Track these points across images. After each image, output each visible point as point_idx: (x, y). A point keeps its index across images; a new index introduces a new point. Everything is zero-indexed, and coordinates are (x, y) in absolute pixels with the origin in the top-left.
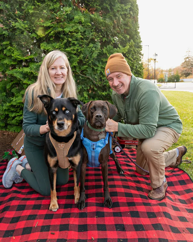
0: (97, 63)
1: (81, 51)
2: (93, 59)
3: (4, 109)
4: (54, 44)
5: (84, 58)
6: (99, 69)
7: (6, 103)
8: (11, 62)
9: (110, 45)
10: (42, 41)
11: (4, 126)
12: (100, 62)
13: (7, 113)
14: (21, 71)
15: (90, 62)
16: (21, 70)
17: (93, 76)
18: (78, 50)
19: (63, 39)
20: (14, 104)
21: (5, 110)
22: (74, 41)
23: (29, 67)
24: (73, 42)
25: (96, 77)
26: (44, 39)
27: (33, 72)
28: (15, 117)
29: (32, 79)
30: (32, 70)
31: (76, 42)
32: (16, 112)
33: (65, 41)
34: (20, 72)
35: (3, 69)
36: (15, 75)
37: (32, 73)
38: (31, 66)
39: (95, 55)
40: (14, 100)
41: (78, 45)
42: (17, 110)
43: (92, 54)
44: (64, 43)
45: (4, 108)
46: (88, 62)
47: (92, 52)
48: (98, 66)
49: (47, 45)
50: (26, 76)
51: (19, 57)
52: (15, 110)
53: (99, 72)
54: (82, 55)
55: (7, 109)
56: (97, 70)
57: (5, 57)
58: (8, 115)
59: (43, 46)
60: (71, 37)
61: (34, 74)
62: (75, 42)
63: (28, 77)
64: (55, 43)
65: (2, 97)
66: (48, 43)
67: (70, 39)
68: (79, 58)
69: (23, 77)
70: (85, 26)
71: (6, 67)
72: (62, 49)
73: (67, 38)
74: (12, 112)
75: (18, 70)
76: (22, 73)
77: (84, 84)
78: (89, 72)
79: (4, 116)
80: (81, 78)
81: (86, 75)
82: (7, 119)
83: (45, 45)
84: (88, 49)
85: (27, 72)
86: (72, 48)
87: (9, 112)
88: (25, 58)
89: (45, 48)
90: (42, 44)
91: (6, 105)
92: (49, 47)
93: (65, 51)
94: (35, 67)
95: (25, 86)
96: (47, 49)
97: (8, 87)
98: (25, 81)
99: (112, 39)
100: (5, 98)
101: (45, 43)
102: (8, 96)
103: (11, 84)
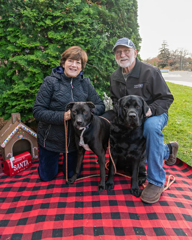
0: (104, 54)
1: (89, 41)
2: (100, 50)
4: (61, 33)
5: (92, 48)
6: (106, 59)
7: (7, 91)
8: (14, 48)
9: (116, 37)
10: (50, 29)
12: (106, 53)
13: (5, 101)
14: (26, 58)
15: (98, 52)
17: (99, 66)
18: (86, 40)
19: (71, 30)
20: (16, 92)
21: (5, 98)
22: (82, 32)
23: (35, 55)
24: (81, 32)
25: (102, 67)
26: (52, 28)
28: (16, 106)
30: (38, 57)
31: (84, 33)
32: (17, 100)
33: (74, 31)
36: (20, 62)
37: (38, 61)
38: (37, 54)
39: (102, 46)
40: (16, 88)
41: (86, 36)
42: (17, 98)
43: (100, 45)
44: (73, 33)
45: (4, 96)
46: (95, 52)
47: (99, 43)
48: (104, 57)
49: (55, 34)
50: (31, 64)
51: (25, 44)
52: (16, 99)
53: (105, 62)
54: (90, 46)
55: (7, 97)
56: (103, 60)
57: (7, 43)
58: (8, 103)
59: (51, 35)
60: (80, 27)
61: (41, 61)
62: (83, 32)
63: (32, 65)
66: (55, 32)
67: (79, 30)
68: (87, 48)
69: (28, 64)
70: (93, 18)
72: (71, 38)
73: (75, 29)
74: (13, 100)
75: (23, 58)
76: (26, 60)
77: (90, 74)
78: (95, 62)
79: (2, 104)
80: (88, 67)
81: (92, 65)
82: (5, 108)
83: (53, 34)
84: (96, 40)
85: (33, 59)
86: (80, 38)
87: (9, 100)
88: (31, 46)
89: (53, 37)
90: (49, 33)
91: (7, 93)
92: (57, 36)
93: (73, 41)
94: (40, 55)
95: (29, 74)
96: (54, 38)
97: (9, 74)
98: (30, 69)
99: (117, 32)
100: (3, 85)
101: (53, 32)
102: (6, 83)
103: (12, 71)
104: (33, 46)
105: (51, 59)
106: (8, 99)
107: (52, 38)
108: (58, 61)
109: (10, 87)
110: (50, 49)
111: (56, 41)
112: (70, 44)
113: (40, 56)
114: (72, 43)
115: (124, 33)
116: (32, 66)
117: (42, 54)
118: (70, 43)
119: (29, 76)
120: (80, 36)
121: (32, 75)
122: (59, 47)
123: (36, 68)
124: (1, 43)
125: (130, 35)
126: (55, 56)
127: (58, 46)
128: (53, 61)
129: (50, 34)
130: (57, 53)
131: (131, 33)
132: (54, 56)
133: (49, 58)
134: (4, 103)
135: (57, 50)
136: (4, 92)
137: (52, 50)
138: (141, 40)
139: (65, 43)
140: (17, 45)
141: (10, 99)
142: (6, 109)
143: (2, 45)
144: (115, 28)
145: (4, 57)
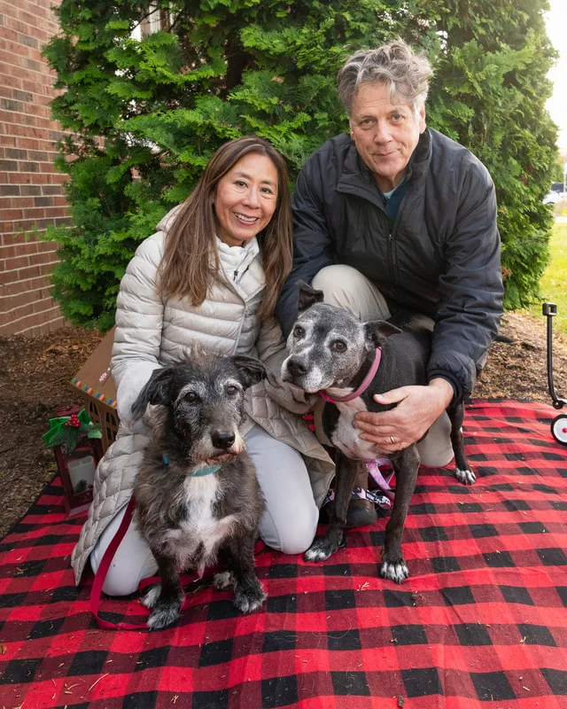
3: (102, 252)
4: (286, 32)
7: (109, 235)
8: (131, 91)
9: (473, 41)
10: (247, 20)
11: (89, 314)
13: (105, 268)
14: (170, 120)
16: (169, 117)
19: (320, 19)
21: (102, 257)
22: (358, 24)
23: (199, 110)
24: (354, 25)
26: (254, 14)
27: (215, 124)
29: (205, 151)
30: (208, 117)
31: (364, 27)
33: (330, 21)
34: (168, 124)
35: (95, 119)
36: (148, 135)
37: (210, 128)
38: (205, 106)
40: (139, 222)
45: (102, 249)
49: (264, 36)
50: (186, 141)
51: (166, 73)
55: (110, 252)
57: (104, 76)
59: (252, 38)
60: (348, 8)
61: (220, 130)
62: (362, 25)
63: (190, 143)
64: (289, 28)
65: (86, 213)
66: (266, 30)
67: (347, 16)
69: (175, 142)
71: (105, 108)
72: (319, 46)
73: (334, 13)
75: (161, 119)
76: (171, 128)
82: (104, 290)
83: (258, 34)
85: (195, 124)
87: (115, 265)
88: (186, 78)
89: (258, 44)
90: (246, 31)
91: (110, 240)
92: (272, 42)
93: (328, 56)
94: (217, 110)
95: (180, 175)
96: (264, 47)
97: (112, 177)
98: (184, 157)
99: (478, 22)
100: (95, 217)
101: (257, 27)
102: (103, 211)
103: (122, 168)
104: (194, 78)
105: (254, 123)
106: (113, 262)
107: (254, 47)
108: (275, 127)
109: (118, 222)
110: (249, 87)
111: (269, 60)
112: (316, 68)
113: (215, 112)
114: (324, 62)
115: (502, 29)
116: (188, 146)
117: (221, 106)
118: (316, 62)
119: (180, 181)
120: (351, 37)
121: (192, 178)
122: (280, 80)
123: (203, 154)
124: (86, 76)
125: (519, 36)
126: (267, 110)
127: (274, 79)
128: (260, 127)
129: (250, 34)
130: (275, 101)
131: (524, 31)
132: (263, 111)
133: (248, 118)
134: (99, 274)
135: (273, 89)
136: (99, 237)
137: (256, 92)
138: (557, 56)
139: (300, 65)
140: (138, 78)
141: (117, 262)
142: (107, 294)
143: (89, 84)
144: (471, 12)
145: (97, 121)
